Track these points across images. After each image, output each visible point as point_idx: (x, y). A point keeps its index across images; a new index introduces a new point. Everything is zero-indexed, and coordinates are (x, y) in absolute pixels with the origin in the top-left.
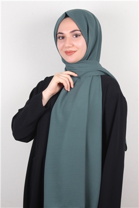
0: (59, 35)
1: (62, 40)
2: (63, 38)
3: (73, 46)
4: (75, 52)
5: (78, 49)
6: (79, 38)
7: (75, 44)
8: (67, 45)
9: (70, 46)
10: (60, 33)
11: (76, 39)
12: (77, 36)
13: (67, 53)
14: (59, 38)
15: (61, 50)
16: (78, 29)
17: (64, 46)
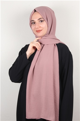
1: (34, 25)
2: (34, 23)
3: (40, 27)
4: (42, 30)
5: (43, 28)
6: (43, 22)
7: (41, 26)
9: (38, 27)
10: (32, 21)
12: (42, 21)
13: (37, 31)
14: (32, 23)
15: (34, 30)
16: (42, 18)
17: (35, 28)
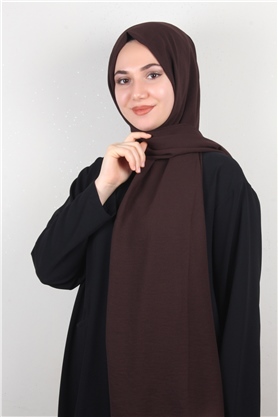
0: (117, 76)
1: (126, 86)
2: (127, 81)
3: (149, 95)
4: (152, 107)
5: (159, 100)
6: (158, 79)
7: (152, 91)
8: (136, 96)
9: (143, 96)
10: (120, 72)
11: (154, 81)
12: (154, 75)
13: (135, 110)
14: (119, 82)
15: (125, 106)
16: (157, 62)
17: (129, 97)
